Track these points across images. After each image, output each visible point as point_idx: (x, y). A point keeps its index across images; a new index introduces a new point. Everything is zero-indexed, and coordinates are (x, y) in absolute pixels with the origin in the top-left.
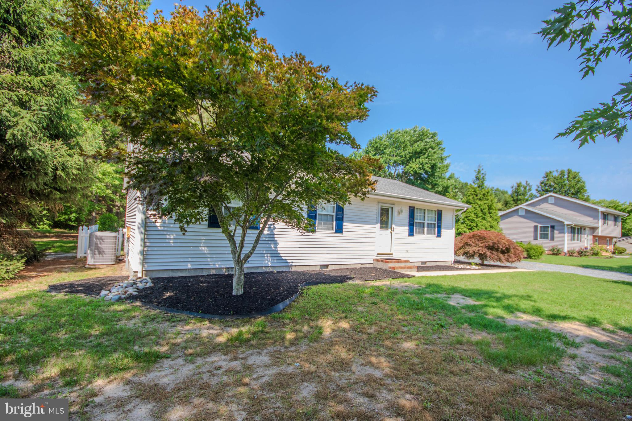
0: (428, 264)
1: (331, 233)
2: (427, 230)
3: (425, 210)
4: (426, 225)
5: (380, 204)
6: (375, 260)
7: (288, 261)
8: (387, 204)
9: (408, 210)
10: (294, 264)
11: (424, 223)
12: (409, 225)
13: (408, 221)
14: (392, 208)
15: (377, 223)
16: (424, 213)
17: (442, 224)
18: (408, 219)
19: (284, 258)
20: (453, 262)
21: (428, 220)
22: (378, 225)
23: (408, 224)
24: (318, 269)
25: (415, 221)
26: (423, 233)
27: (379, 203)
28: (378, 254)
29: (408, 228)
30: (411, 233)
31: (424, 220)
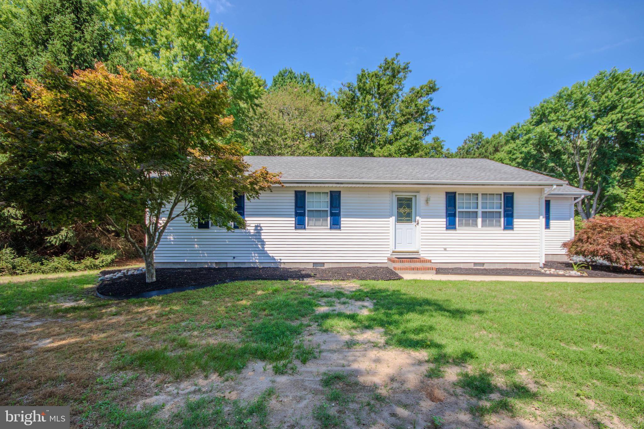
0: (486, 267)
1: (327, 229)
2: (483, 221)
3: (477, 194)
4: (480, 214)
5: (394, 194)
6: (389, 259)
7: (276, 258)
8: (406, 192)
9: (445, 197)
10: (282, 261)
11: (476, 212)
12: (447, 217)
13: (445, 211)
14: (416, 196)
15: (391, 216)
16: (477, 199)
17: (515, 211)
18: (445, 208)
19: (271, 255)
20: (542, 265)
21: (482, 208)
22: (393, 219)
23: (445, 214)
24: (311, 266)
25: (458, 210)
26: (476, 225)
27: (393, 192)
28: (393, 252)
29: (445, 220)
30: (451, 225)
31: (477, 208)
